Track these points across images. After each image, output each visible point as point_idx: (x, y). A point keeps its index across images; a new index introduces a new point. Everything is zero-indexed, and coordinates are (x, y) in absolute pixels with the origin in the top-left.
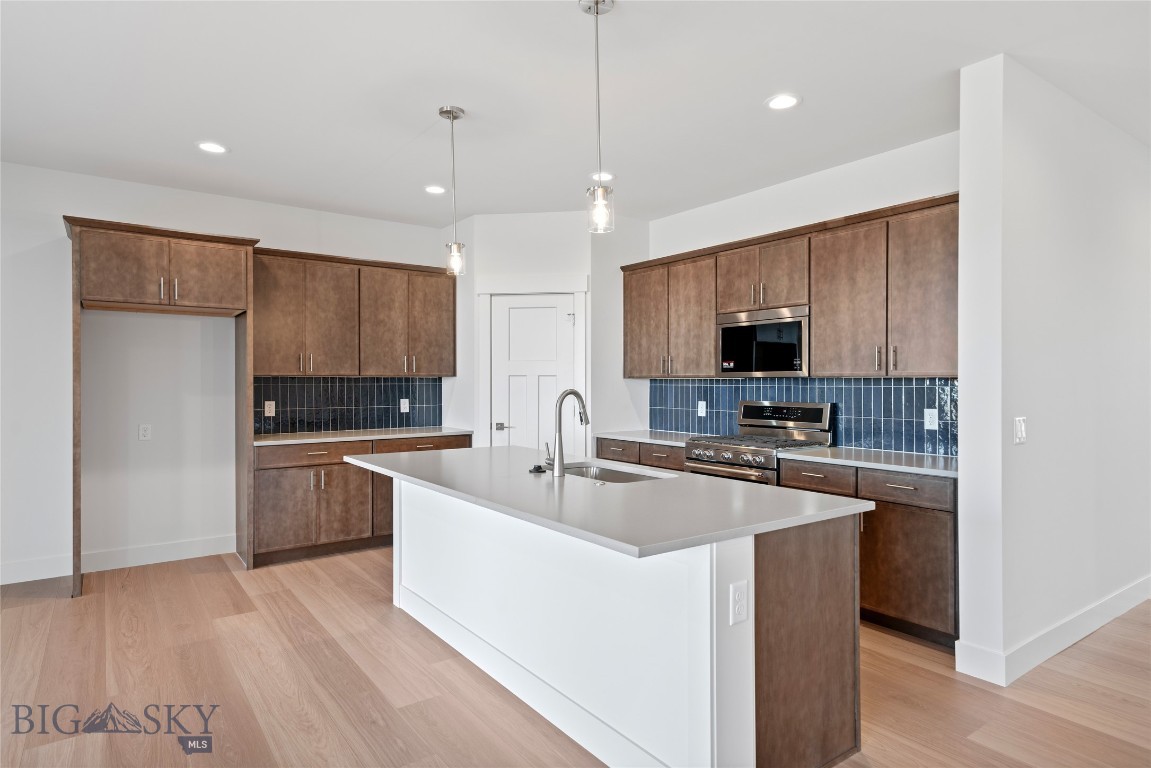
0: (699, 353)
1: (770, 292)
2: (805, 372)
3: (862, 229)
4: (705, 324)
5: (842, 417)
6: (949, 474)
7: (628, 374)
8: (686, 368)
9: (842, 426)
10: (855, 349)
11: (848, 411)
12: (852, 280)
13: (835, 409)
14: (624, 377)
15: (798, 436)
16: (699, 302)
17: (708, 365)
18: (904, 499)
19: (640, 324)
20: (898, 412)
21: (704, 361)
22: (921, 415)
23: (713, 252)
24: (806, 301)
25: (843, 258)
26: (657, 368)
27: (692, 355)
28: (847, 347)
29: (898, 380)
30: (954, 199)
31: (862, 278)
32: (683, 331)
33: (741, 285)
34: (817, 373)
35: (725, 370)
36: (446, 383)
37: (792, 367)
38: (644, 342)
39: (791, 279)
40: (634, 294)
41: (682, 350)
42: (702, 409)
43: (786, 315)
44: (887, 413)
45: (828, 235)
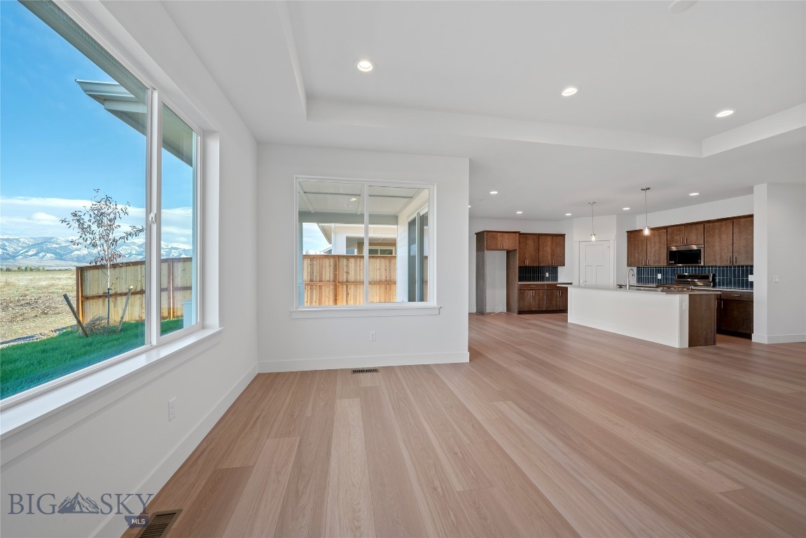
0: (660, 259)
1: (688, 240)
2: (702, 264)
3: (723, 223)
4: (662, 250)
5: (717, 278)
6: (751, 291)
7: (629, 265)
8: (654, 263)
9: (717, 281)
10: (721, 258)
11: (719, 276)
12: (720, 238)
13: (714, 276)
14: (628, 266)
15: (699, 284)
16: (660, 243)
17: (664, 262)
18: (737, 299)
19: (635, 250)
20: (739, 277)
21: (662, 260)
22: (747, 277)
23: (666, 228)
24: (703, 243)
25: (717, 231)
26: (642, 263)
27: (657, 259)
28: (718, 257)
29: (739, 267)
30: (752, 216)
31: (724, 236)
32: (653, 252)
33: (677, 238)
34: (707, 264)
35: (670, 264)
36: (560, 269)
37: (697, 263)
38: (636, 255)
39: (697, 236)
40: (632, 240)
41: (653, 258)
42: (659, 276)
43: (695, 247)
44: (735, 277)
45: (711, 224)
